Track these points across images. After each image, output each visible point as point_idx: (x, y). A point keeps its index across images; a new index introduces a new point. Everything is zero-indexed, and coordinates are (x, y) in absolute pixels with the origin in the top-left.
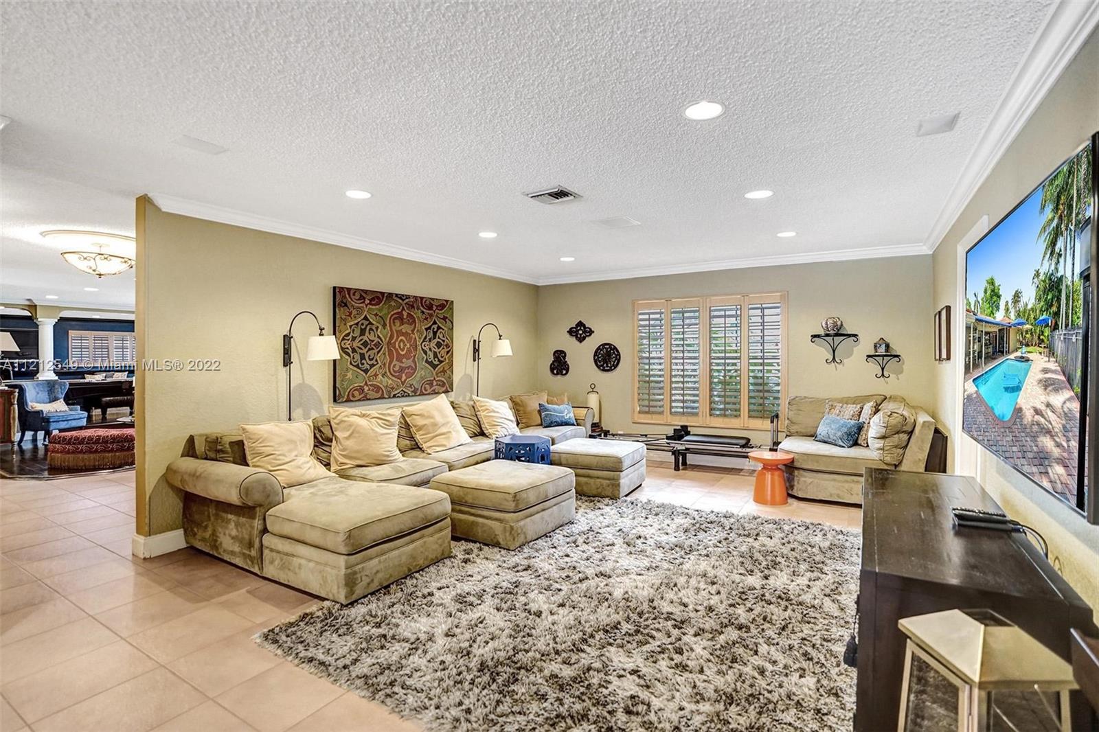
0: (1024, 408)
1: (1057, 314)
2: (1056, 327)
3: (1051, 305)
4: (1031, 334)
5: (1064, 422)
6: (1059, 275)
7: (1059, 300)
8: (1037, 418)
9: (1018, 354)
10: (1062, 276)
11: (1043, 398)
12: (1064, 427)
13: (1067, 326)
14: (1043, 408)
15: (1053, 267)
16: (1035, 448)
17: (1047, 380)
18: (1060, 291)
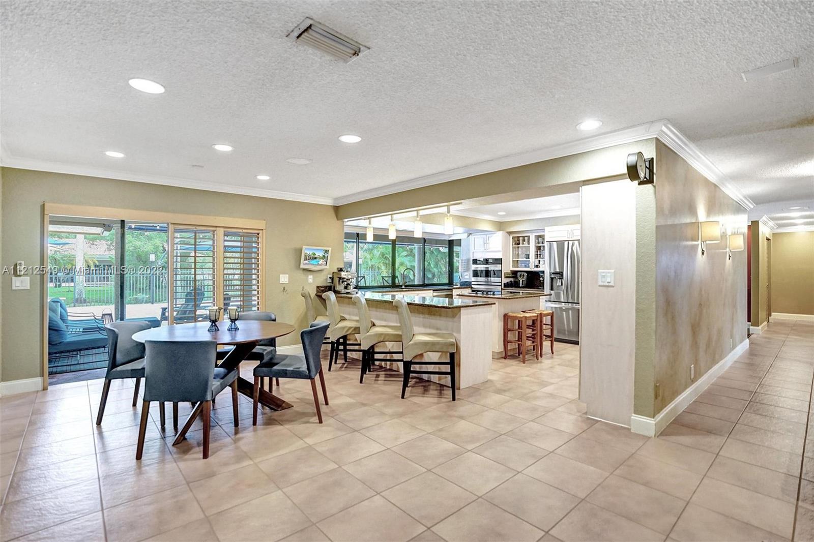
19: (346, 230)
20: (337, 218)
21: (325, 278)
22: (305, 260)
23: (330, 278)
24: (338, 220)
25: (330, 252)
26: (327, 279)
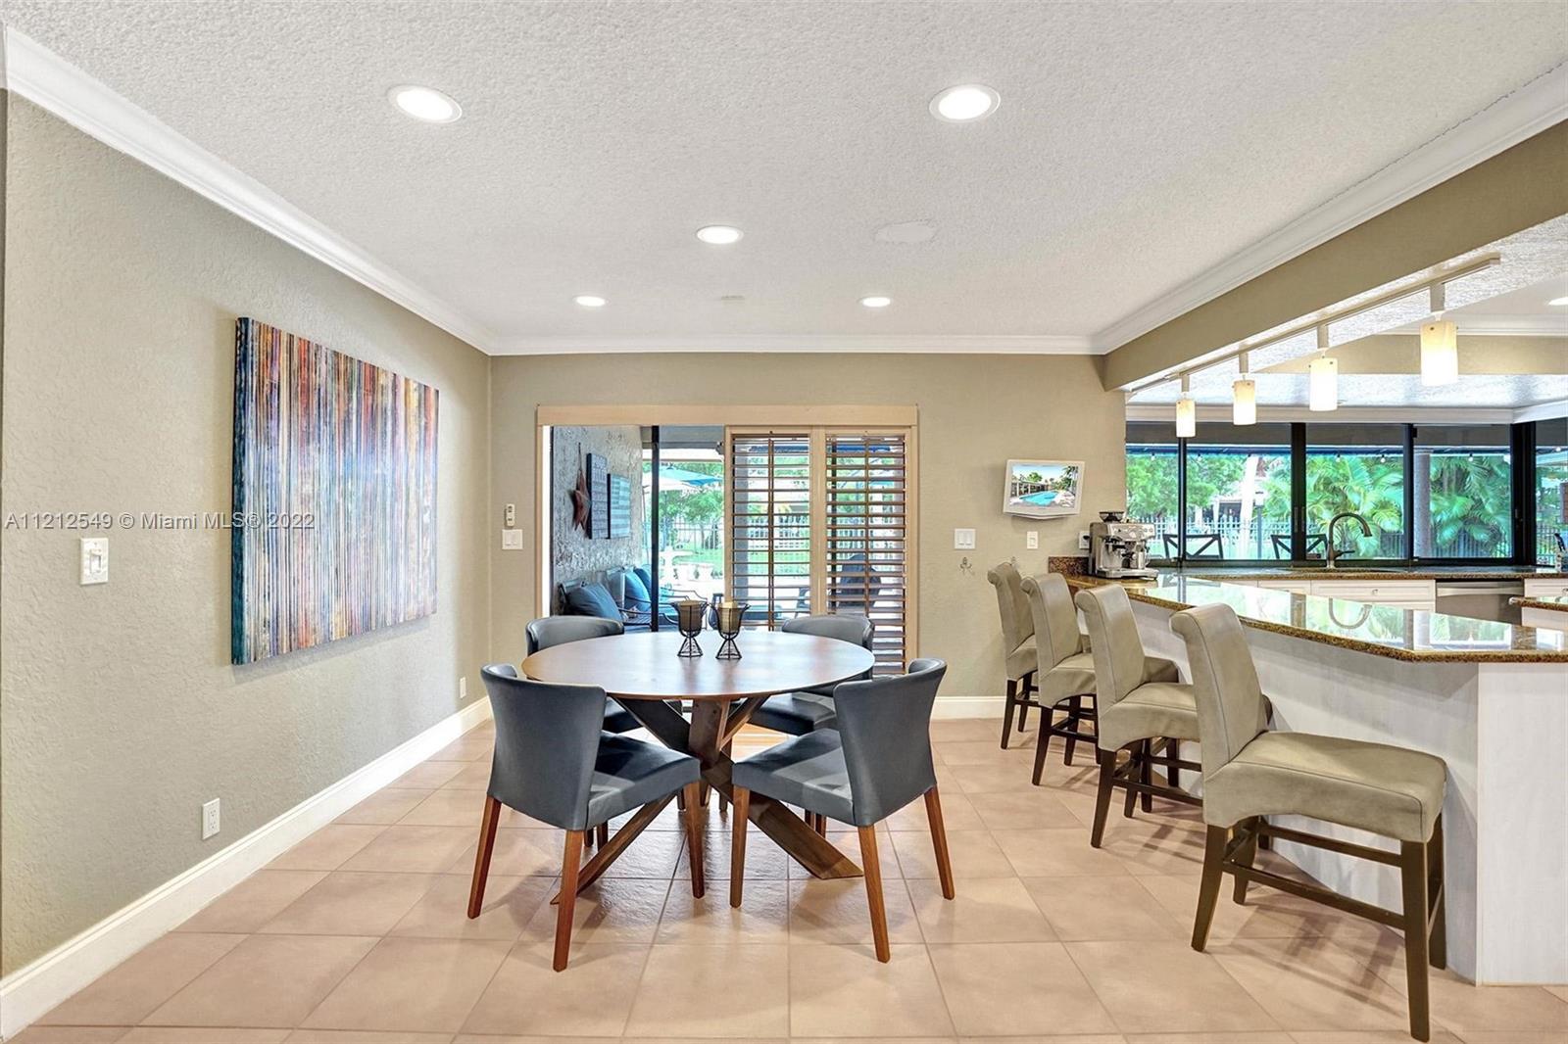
19: (1132, 415)
20: (1104, 385)
21: (1071, 537)
22: (1014, 495)
23: (1086, 538)
24: (1106, 389)
25: (1081, 470)
26: (1078, 540)
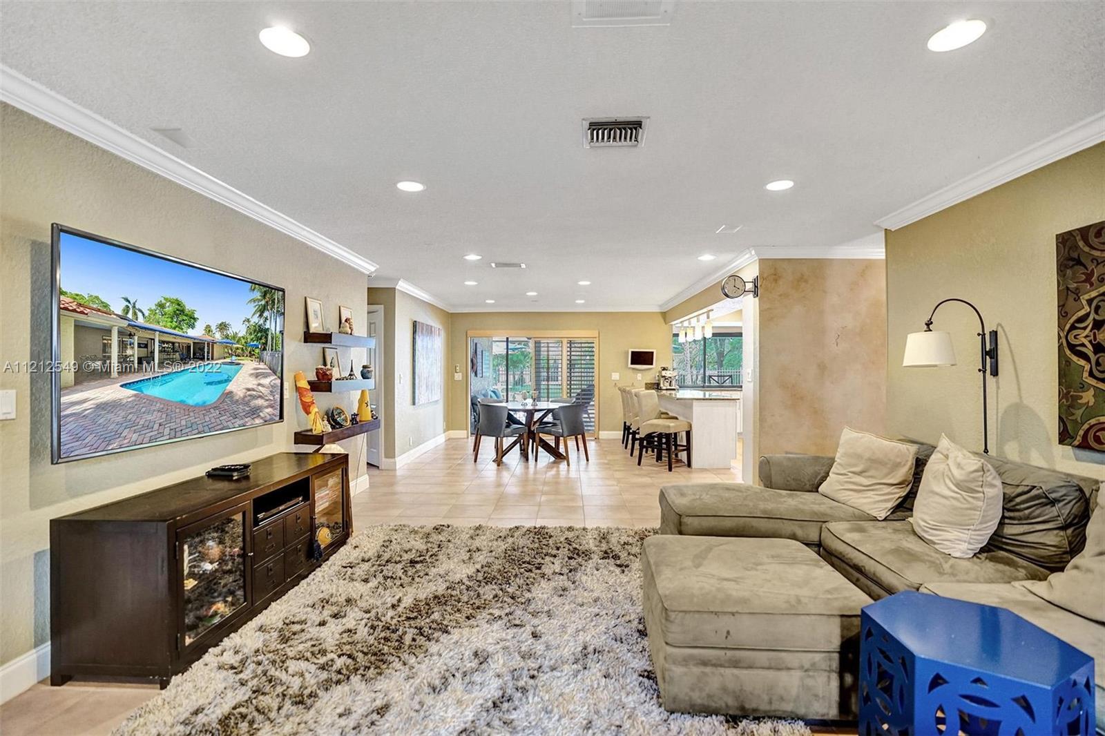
0: (235, 391)
1: (266, 343)
2: (265, 349)
3: (261, 339)
4: (243, 350)
5: (271, 389)
6: (267, 327)
7: (266, 338)
8: (249, 393)
9: (228, 360)
10: (268, 329)
11: (256, 382)
12: (271, 391)
13: (272, 350)
14: (255, 387)
15: (262, 322)
16: (247, 409)
17: (257, 373)
18: (267, 335)
